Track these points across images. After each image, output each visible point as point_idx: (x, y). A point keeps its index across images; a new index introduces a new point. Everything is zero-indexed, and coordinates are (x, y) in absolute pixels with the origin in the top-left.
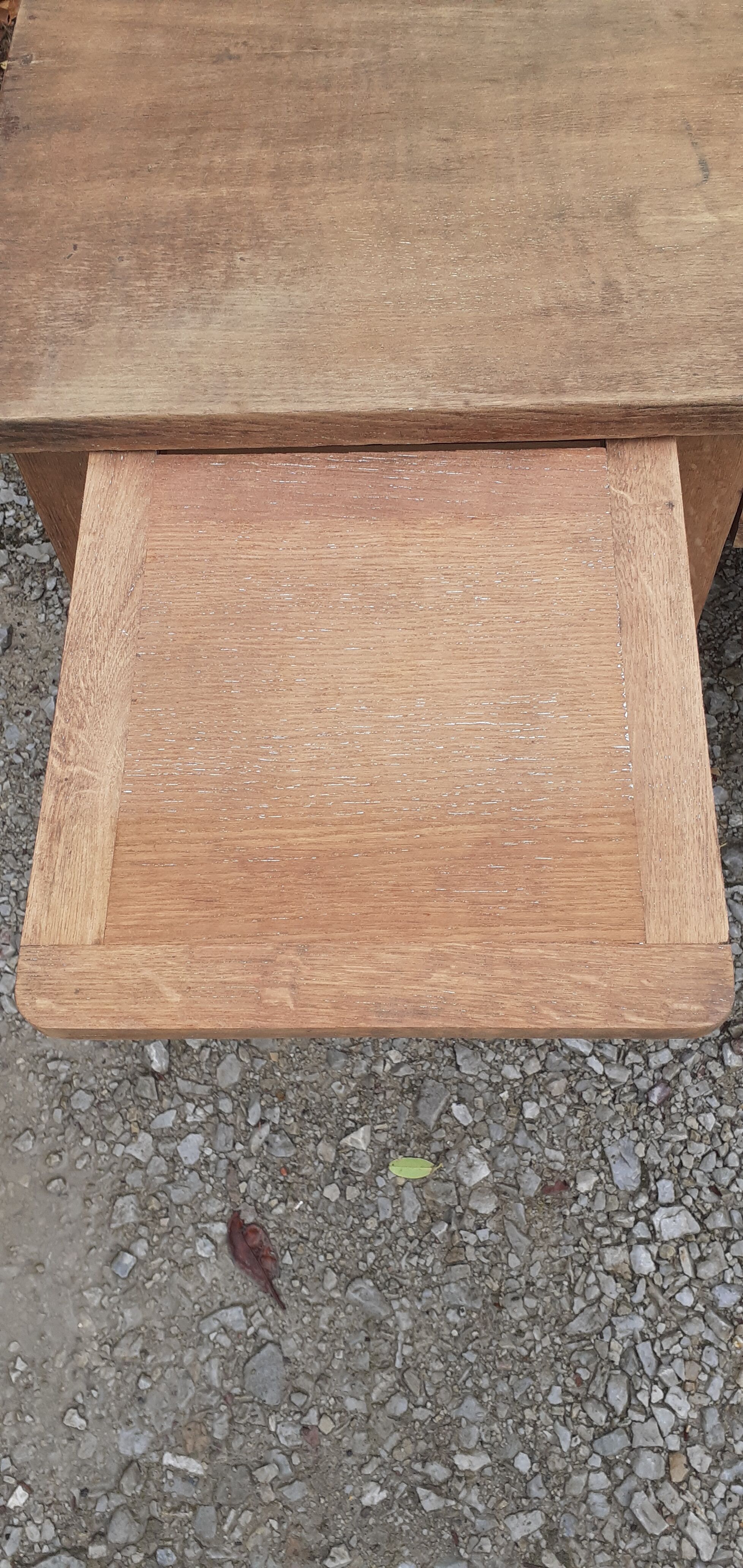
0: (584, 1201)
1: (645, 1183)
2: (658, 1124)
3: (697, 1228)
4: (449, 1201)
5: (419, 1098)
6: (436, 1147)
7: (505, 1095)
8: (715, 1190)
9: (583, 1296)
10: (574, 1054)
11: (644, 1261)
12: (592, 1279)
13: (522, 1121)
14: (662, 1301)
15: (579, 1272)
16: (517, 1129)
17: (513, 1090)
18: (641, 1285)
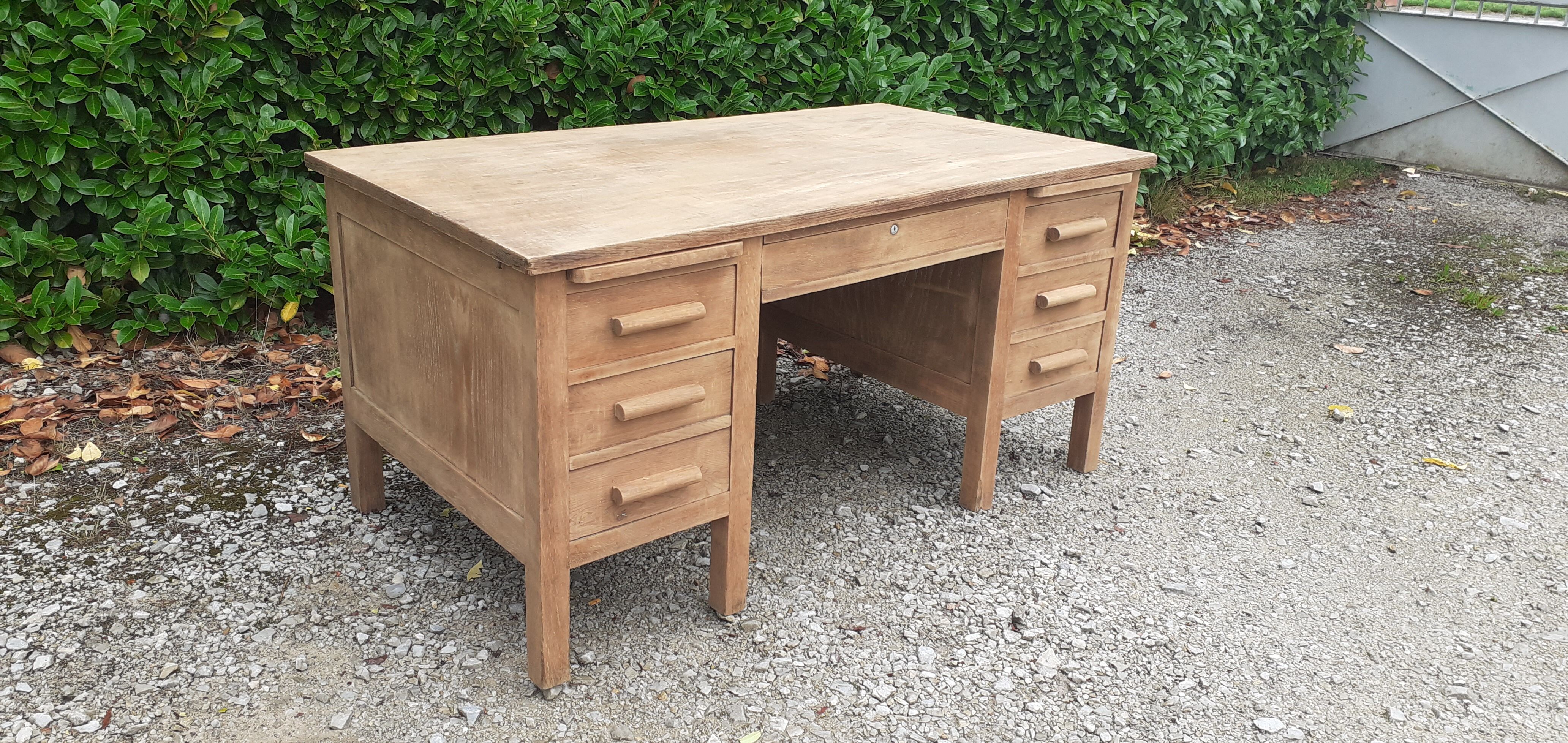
0: (839, 707)
1: (859, 689)
2: (844, 668)
3: (895, 689)
4: (780, 738)
5: (728, 715)
6: (754, 726)
7: (769, 693)
8: (890, 675)
9: (871, 736)
10: (785, 666)
11: (883, 709)
12: (869, 728)
13: (784, 698)
14: (905, 718)
15: (861, 729)
16: (785, 702)
17: (771, 690)
18: (892, 718)
